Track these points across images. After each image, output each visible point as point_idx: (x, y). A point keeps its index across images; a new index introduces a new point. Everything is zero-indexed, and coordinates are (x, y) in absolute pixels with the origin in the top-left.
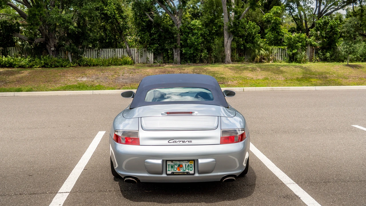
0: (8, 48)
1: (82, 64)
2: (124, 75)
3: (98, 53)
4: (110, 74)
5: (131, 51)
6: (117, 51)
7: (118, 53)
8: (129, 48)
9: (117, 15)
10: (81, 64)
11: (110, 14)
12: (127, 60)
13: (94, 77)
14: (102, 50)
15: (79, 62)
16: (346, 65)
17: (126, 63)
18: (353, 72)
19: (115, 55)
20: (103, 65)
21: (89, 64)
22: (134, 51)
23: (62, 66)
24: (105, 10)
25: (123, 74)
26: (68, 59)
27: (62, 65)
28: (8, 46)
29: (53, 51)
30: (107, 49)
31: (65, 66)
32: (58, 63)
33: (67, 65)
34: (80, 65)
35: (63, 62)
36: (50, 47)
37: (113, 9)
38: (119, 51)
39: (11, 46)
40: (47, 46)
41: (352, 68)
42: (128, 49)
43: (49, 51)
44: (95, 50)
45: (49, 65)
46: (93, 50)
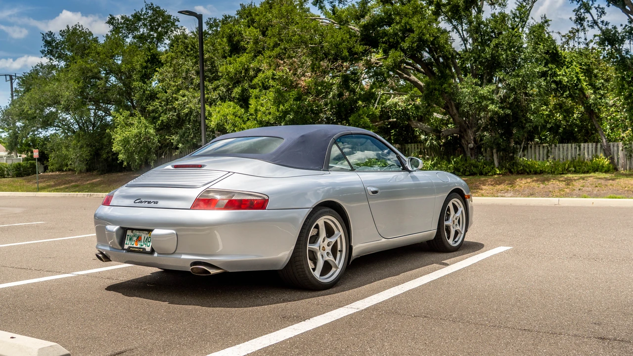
0: (406, 145)
1: (515, 170)
2: (583, 190)
3: (548, 152)
4: (557, 187)
5: (612, 147)
6: (584, 148)
7: (586, 151)
8: (606, 141)
9: (585, 84)
10: (512, 170)
11: (568, 82)
12: (599, 164)
13: (526, 192)
14: (556, 146)
15: (510, 166)
17: (597, 169)
19: (579, 155)
20: (553, 173)
21: (528, 170)
22: (618, 147)
23: (481, 174)
24: (560, 75)
25: (582, 188)
26: (493, 162)
27: (481, 171)
28: (408, 143)
29: (472, 149)
30: (566, 144)
31: (486, 174)
32: (475, 169)
33: (489, 172)
34: (511, 172)
35: (484, 167)
36: (467, 141)
37: (574, 72)
38: (588, 148)
39: (411, 143)
40: (463, 141)
42: (605, 144)
43: (466, 149)
44: (543, 147)
45: (461, 170)
46: (539, 146)
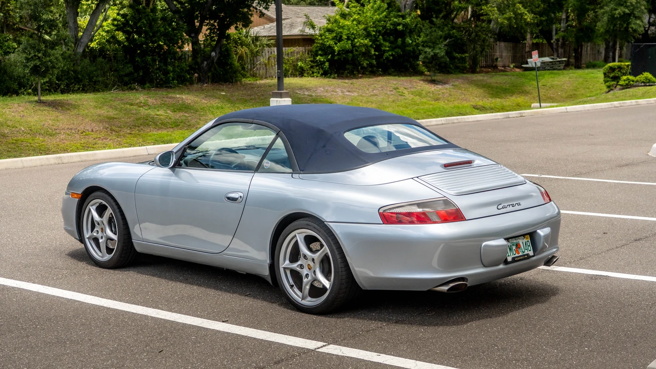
16: (37, 102)
18: (59, 120)
41: (54, 109)
